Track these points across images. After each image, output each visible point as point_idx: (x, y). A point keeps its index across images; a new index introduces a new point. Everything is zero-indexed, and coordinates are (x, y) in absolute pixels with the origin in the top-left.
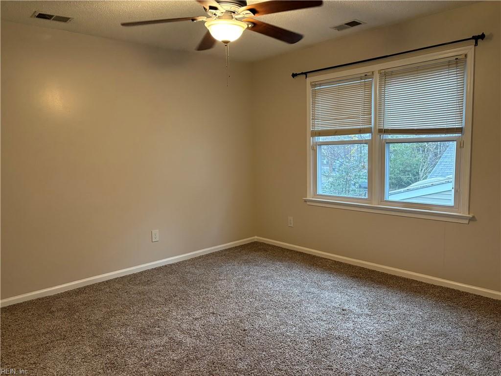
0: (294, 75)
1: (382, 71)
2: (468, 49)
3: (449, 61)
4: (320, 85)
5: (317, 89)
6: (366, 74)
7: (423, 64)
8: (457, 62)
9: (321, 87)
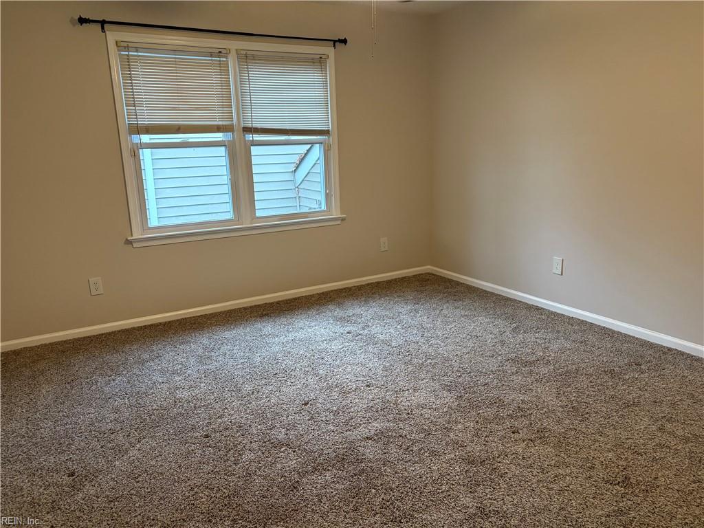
0: (82, 21)
1: (242, 52)
2: (329, 50)
3: (313, 59)
4: (137, 49)
5: (132, 55)
6: (220, 50)
7: (291, 55)
8: (320, 61)
9: (140, 54)
